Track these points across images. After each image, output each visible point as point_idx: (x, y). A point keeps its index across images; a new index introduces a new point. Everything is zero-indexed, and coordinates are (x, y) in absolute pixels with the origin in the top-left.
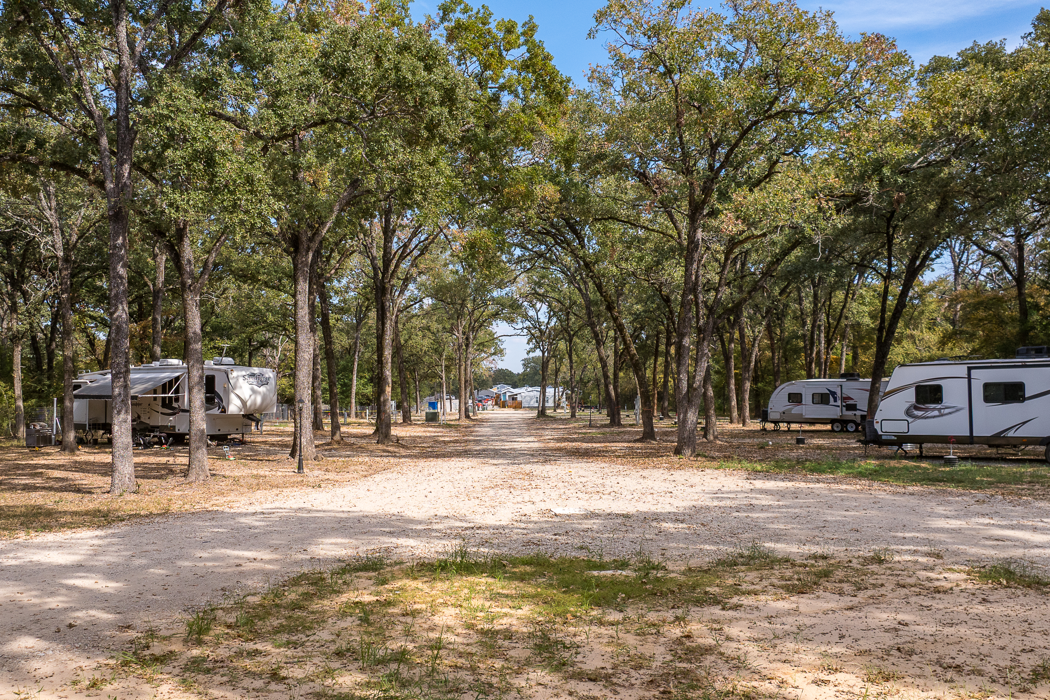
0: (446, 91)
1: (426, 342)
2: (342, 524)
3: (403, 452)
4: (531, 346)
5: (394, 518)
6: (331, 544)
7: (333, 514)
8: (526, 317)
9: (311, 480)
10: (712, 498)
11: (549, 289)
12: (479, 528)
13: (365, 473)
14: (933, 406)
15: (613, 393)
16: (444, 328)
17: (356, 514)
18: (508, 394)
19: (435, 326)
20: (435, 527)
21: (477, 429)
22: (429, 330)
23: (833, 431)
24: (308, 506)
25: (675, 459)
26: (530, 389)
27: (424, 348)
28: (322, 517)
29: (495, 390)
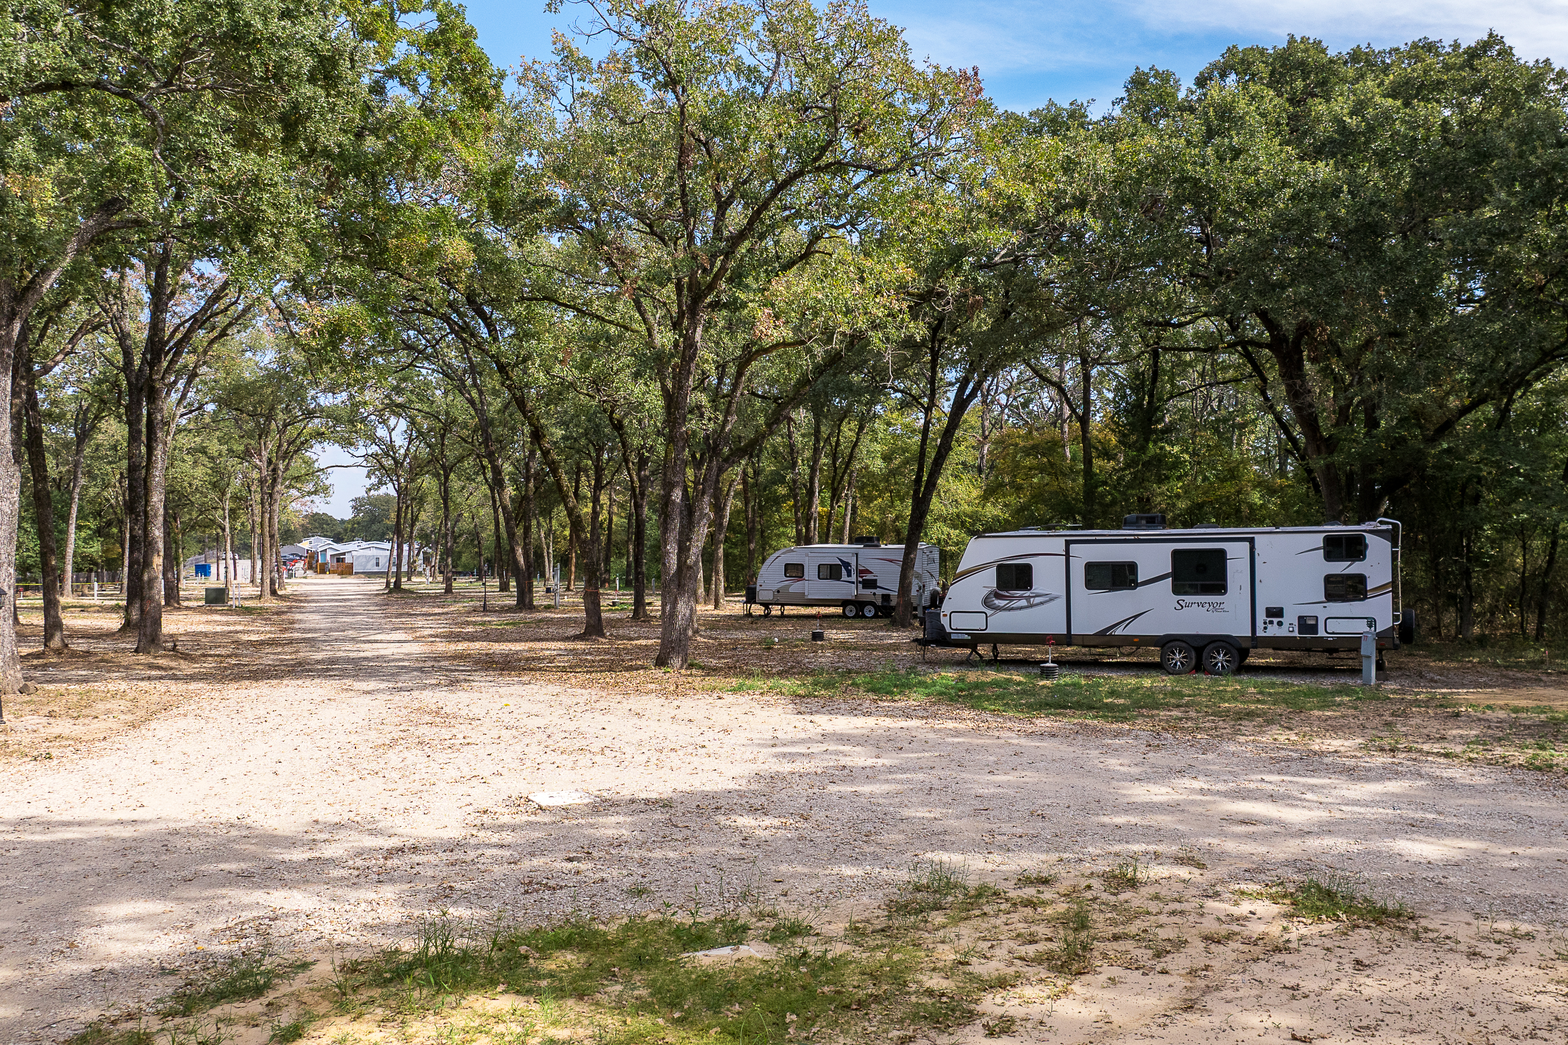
0: (322, 59)
1: (199, 472)
2: (132, 857)
3: (187, 668)
4: (374, 480)
5: (234, 833)
6: (128, 920)
7: (101, 831)
8: (374, 439)
9: (26, 739)
10: (776, 756)
11: (414, 398)
12: (415, 849)
13: (129, 717)
14: (1019, 593)
15: (521, 560)
16: (230, 451)
17: (151, 828)
18: (330, 553)
19: (214, 447)
20: (328, 852)
21: (298, 616)
22: (205, 453)
23: (844, 616)
24: (37, 810)
25: (658, 673)
26: (364, 544)
27: (196, 482)
28: (81, 842)
29: (305, 545)
